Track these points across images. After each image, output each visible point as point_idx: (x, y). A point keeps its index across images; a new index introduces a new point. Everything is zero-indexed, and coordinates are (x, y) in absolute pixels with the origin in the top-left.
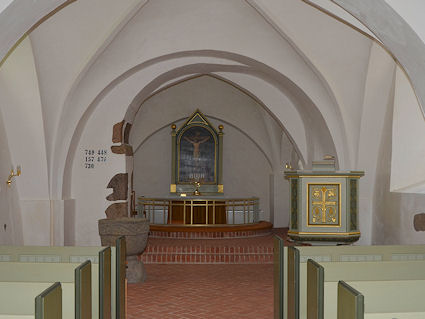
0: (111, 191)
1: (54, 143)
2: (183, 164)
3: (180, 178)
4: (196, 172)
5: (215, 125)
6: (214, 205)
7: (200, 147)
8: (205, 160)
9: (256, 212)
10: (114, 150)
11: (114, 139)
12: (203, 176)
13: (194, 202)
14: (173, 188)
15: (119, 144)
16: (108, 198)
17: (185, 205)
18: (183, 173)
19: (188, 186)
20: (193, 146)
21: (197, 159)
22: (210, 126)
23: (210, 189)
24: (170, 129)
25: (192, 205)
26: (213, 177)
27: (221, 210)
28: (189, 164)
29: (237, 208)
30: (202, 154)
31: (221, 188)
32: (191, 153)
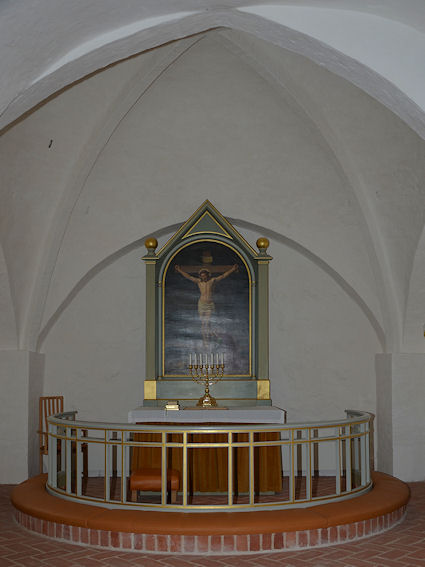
2: (171, 331)
6: (251, 444)
13: (192, 438)
14: (150, 390)
17: (165, 445)
18: (174, 353)
21: (207, 318)
22: (236, 241)
25: (185, 445)
30: (217, 306)
31: (264, 388)
32: (193, 307)
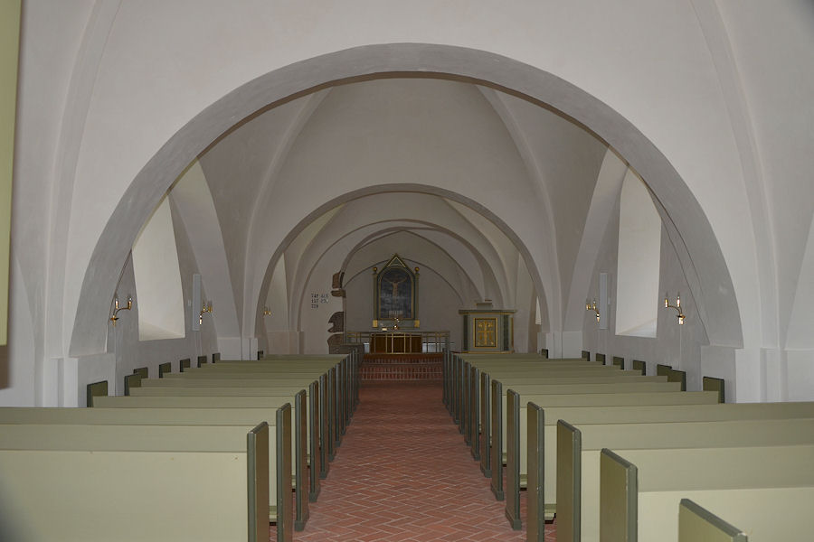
0: (332, 325)
1: (292, 290)
2: (383, 302)
3: (381, 314)
4: (396, 309)
5: (412, 267)
6: (411, 337)
7: (398, 287)
8: (403, 298)
9: (447, 343)
10: (334, 293)
11: (334, 286)
12: (401, 312)
13: (394, 335)
14: (375, 323)
15: (337, 289)
16: (329, 331)
17: (386, 337)
18: (383, 310)
19: (388, 322)
20: (392, 286)
21: (395, 297)
22: (407, 268)
23: (407, 323)
24: (371, 269)
25: (392, 337)
26: (409, 313)
27: (417, 342)
28: (390, 301)
29: (429, 339)
30: (400, 293)
31: (417, 323)
32: (391, 292)
